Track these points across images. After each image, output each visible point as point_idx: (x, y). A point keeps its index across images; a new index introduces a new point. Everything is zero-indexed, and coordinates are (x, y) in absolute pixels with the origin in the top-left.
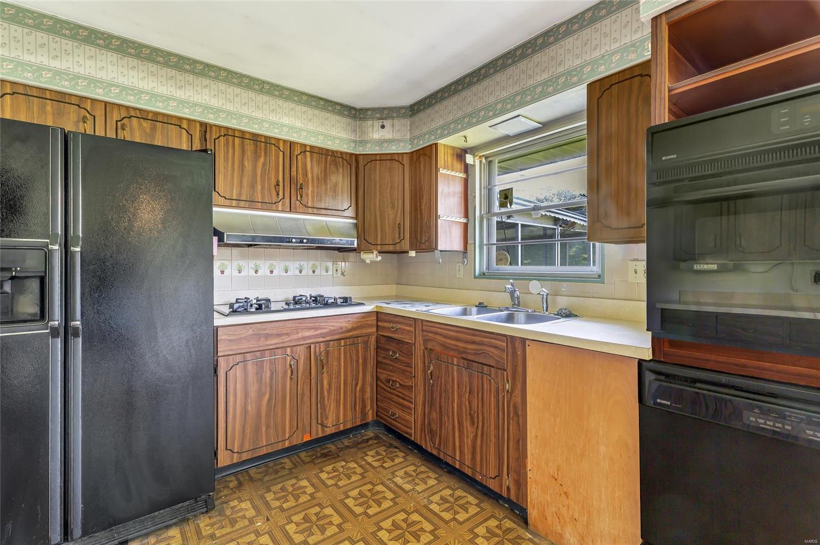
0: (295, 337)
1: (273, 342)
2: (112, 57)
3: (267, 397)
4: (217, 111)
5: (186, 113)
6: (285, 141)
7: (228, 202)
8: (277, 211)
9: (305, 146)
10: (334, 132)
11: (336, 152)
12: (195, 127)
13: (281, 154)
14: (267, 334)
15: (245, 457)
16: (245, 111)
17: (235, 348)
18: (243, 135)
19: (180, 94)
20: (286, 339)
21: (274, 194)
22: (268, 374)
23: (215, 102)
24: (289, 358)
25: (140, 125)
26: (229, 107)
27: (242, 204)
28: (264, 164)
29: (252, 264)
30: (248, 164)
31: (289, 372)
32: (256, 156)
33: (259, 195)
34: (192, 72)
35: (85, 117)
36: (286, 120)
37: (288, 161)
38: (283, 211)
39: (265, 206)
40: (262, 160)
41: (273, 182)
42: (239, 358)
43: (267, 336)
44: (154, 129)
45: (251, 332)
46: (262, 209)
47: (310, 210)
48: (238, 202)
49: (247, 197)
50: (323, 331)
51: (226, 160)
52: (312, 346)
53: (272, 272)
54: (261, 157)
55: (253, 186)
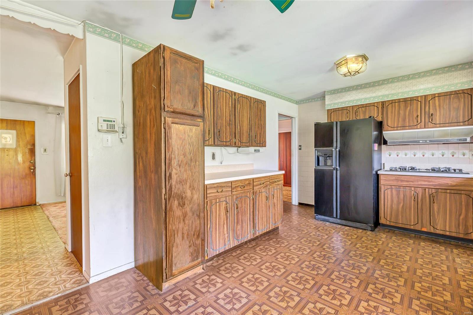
0: (417, 183)
1: (404, 184)
2: (354, 92)
3: (402, 205)
4: (387, 96)
5: (376, 100)
6: (421, 96)
7: (392, 129)
8: (417, 128)
9: (435, 94)
10: (456, 81)
11: (458, 91)
12: (380, 104)
13: (419, 103)
14: (402, 180)
15: (392, 224)
16: (400, 91)
17: (387, 183)
18: (399, 101)
19: (374, 95)
20: (411, 183)
21: (415, 121)
22: (402, 196)
23: (387, 93)
24: (413, 192)
25: (362, 109)
26: (393, 92)
27: (399, 128)
28: (410, 110)
29: (412, 152)
30: (402, 112)
31: (413, 198)
32: (406, 107)
33: (407, 123)
34: (379, 85)
35: (348, 112)
36: (422, 87)
37: (424, 105)
38: (420, 128)
39: (410, 127)
40: (409, 108)
41: (415, 116)
42: (389, 187)
43: (402, 181)
44: (366, 109)
45: (394, 178)
46: (409, 129)
47: (438, 125)
48: (397, 128)
49: (401, 125)
50: (434, 183)
51: (392, 113)
52: (427, 189)
53: (423, 156)
54: (408, 107)
55: (404, 120)
